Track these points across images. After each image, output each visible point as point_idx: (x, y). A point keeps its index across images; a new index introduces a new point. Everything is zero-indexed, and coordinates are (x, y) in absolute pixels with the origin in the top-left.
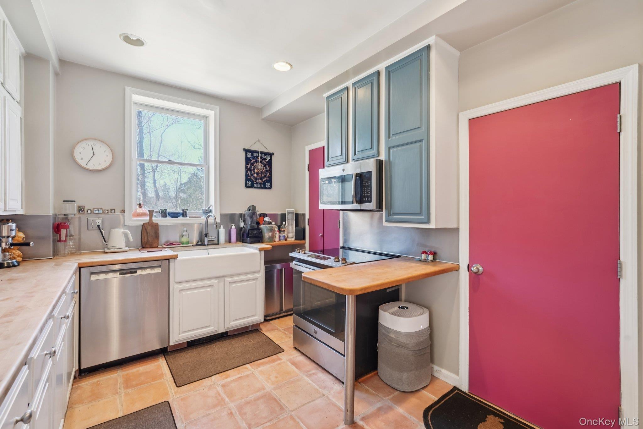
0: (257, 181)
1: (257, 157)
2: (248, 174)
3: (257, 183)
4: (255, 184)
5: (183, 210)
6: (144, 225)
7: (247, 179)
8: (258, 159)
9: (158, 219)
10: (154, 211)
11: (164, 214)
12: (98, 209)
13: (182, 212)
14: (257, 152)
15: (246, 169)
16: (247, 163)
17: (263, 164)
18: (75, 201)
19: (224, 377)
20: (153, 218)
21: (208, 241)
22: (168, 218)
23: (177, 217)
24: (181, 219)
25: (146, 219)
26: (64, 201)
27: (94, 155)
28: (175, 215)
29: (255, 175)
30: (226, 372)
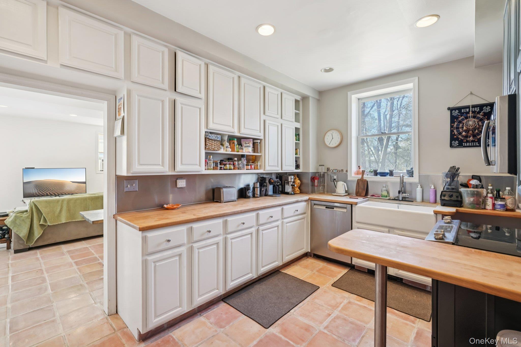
0: (468, 139)
1: (468, 113)
2: (453, 133)
3: (467, 142)
4: (465, 142)
5: (390, 171)
6: (358, 180)
7: (453, 138)
8: (468, 115)
9: (369, 177)
10: (365, 171)
11: (376, 173)
12: (335, 170)
13: (389, 172)
14: (468, 107)
15: (451, 129)
16: (452, 121)
17: (478, 118)
18: (324, 165)
19: (358, 299)
20: (364, 176)
21: (403, 198)
22: (378, 176)
23: (385, 176)
24: (388, 178)
25: (360, 176)
26: (319, 165)
27: (333, 138)
28: (383, 174)
29: (464, 133)
30: (364, 299)
